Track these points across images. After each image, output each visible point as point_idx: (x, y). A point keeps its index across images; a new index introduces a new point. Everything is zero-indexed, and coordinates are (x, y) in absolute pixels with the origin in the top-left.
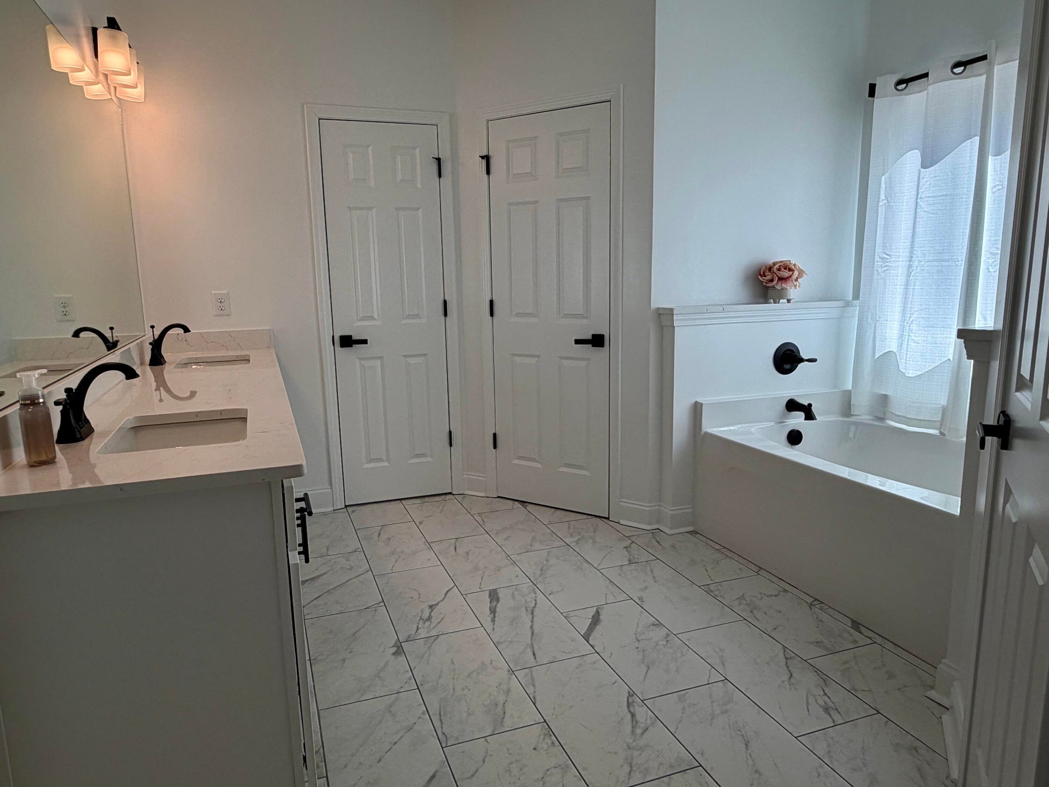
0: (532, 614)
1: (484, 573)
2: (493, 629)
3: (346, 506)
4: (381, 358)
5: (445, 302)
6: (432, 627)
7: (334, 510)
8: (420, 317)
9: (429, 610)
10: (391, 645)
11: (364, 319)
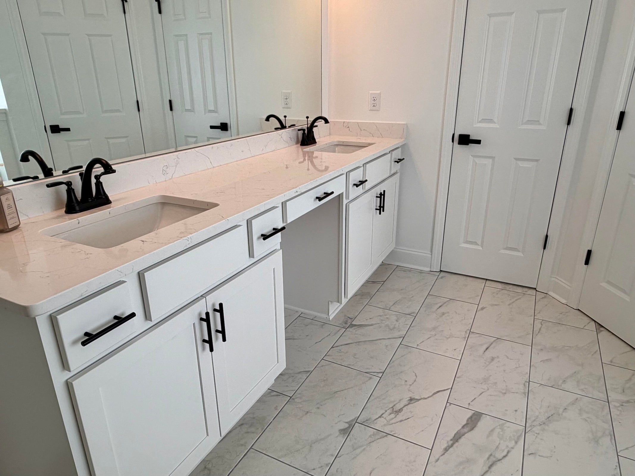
0: (490, 467)
1: (488, 389)
2: (437, 460)
3: (441, 271)
4: (493, 158)
5: (571, 110)
6: (393, 421)
7: (430, 271)
8: (540, 124)
9: (406, 402)
10: (347, 421)
11: (484, 121)
